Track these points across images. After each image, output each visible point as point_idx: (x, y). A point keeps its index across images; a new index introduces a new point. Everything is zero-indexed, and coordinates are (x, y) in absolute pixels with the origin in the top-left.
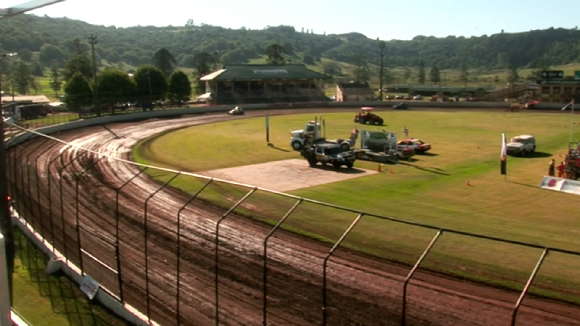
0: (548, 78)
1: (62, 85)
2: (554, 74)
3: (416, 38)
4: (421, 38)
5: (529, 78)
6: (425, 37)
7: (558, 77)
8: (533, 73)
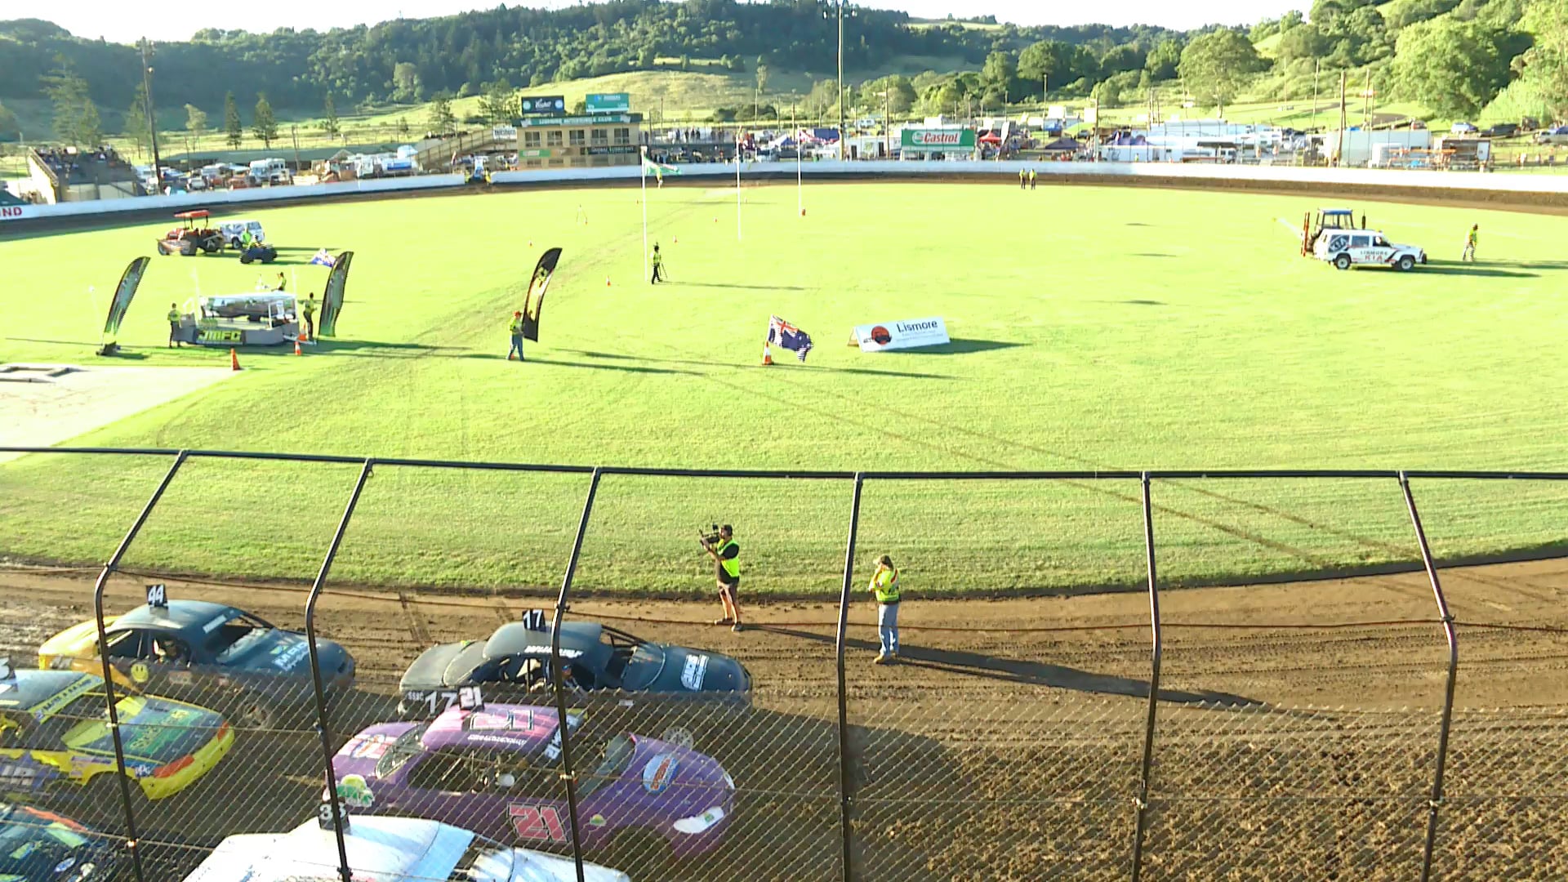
0: (534, 113)
2: (547, 105)
4: (213, 34)
6: (223, 32)
7: (554, 109)
8: (484, 106)
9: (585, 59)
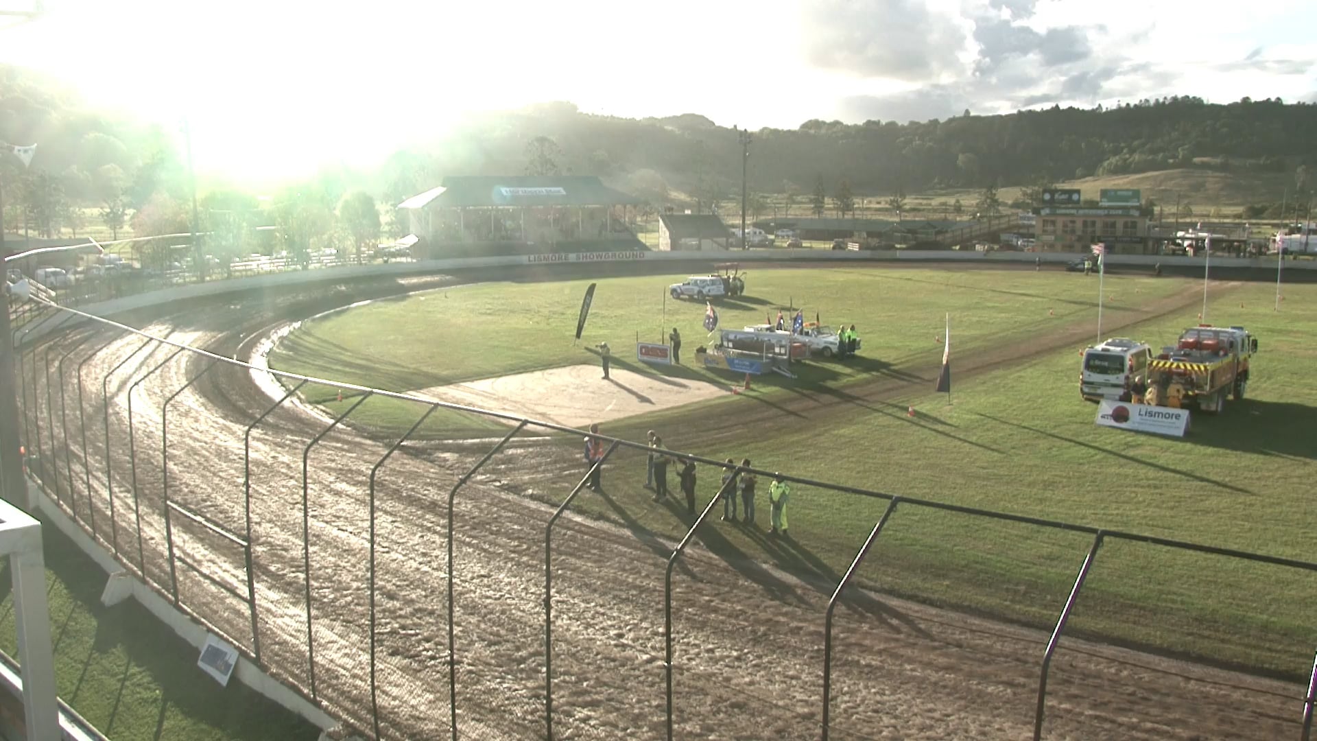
0: (1052, 203)
1: (127, 218)
2: (1064, 197)
3: (804, 126)
4: (816, 124)
5: (1016, 205)
6: (824, 123)
7: (1070, 200)
8: (1025, 194)
9: (1127, 156)
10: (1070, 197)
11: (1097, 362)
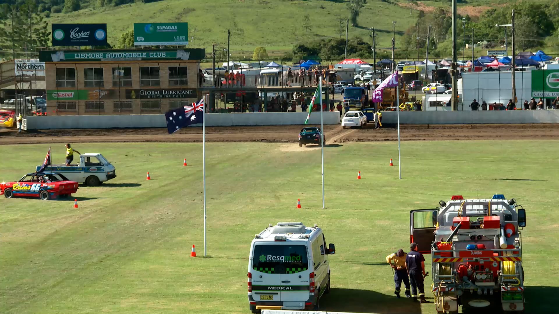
0: (67, 44)
10: (92, 35)
11: (270, 257)
